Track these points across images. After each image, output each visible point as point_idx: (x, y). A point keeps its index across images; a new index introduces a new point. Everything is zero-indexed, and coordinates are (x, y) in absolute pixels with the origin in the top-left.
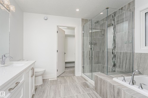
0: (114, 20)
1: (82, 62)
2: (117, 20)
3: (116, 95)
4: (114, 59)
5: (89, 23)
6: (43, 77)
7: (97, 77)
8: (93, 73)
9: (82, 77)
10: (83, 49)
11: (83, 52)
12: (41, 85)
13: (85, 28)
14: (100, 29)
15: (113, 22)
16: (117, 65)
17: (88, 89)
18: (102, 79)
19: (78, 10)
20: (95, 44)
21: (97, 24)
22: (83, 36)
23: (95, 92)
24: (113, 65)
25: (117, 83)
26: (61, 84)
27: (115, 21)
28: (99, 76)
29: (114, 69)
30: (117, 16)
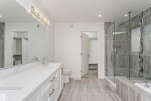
0: (141, 21)
1: (105, 65)
2: (145, 21)
3: (136, 99)
4: (141, 64)
5: (112, 26)
6: (69, 76)
7: (118, 80)
8: (115, 77)
9: (105, 79)
10: (106, 52)
11: (106, 55)
12: (68, 83)
13: (108, 31)
14: (126, 31)
15: (140, 23)
16: (144, 70)
17: (109, 91)
18: (123, 83)
19: (100, 16)
20: (120, 47)
21: (121, 26)
22: (106, 40)
23: (117, 95)
24: (140, 70)
25: (139, 88)
26: (85, 84)
27: (143, 22)
28: (120, 80)
29: (141, 74)
30: (144, 16)
